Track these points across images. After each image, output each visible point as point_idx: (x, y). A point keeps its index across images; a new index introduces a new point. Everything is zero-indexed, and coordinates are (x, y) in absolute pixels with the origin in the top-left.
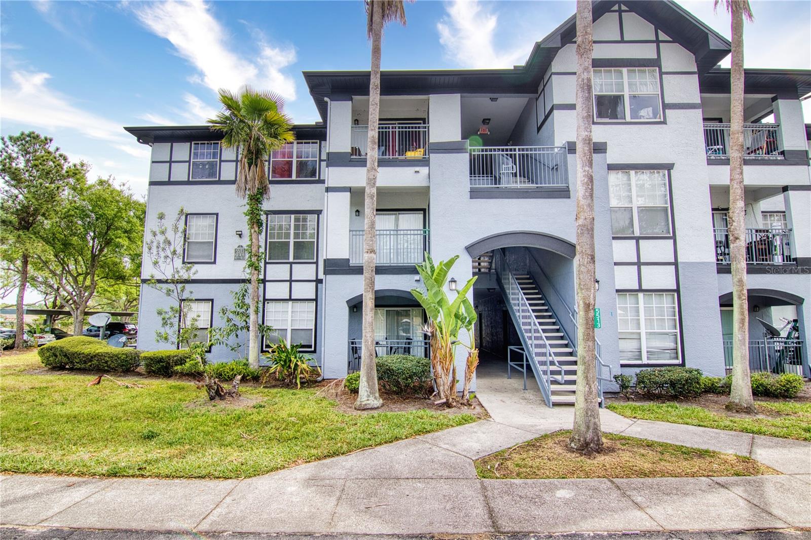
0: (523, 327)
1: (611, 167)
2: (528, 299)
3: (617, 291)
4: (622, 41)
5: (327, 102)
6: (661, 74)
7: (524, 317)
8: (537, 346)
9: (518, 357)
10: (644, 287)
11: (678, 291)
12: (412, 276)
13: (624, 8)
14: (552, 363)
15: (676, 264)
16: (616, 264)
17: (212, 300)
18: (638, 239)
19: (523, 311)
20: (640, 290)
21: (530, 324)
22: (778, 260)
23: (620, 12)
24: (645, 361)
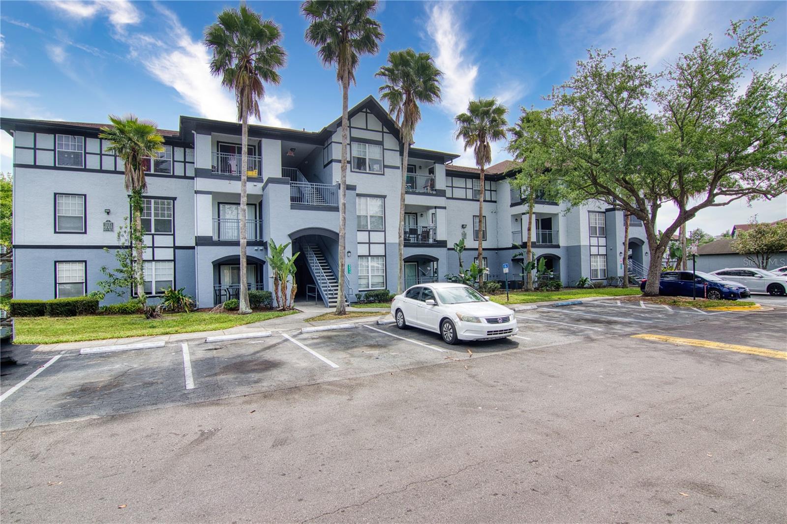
0: (316, 275)
1: (358, 195)
2: (318, 260)
3: (359, 256)
4: (367, 129)
5: (194, 134)
6: (384, 149)
7: (316, 269)
8: (323, 283)
9: (313, 290)
10: (371, 254)
11: (385, 256)
12: (253, 247)
13: (368, 111)
14: (330, 290)
15: (385, 243)
16: (358, 243)
17: (85, 262)
18: (369, 231)
19: (316, 266)
20: (370, 256)
21: (319, 273)
22: (431, 241)
23: (366, 113)
24: (370, 288)
